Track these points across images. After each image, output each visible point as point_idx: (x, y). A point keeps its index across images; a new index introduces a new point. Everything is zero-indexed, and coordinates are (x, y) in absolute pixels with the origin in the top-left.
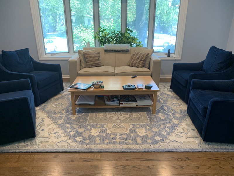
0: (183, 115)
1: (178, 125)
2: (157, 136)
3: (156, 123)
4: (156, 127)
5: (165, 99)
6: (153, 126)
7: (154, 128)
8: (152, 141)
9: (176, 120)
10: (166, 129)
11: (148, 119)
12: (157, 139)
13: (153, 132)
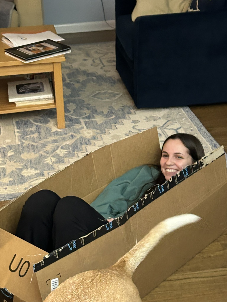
0: (114, 117)
1: (92, 141)
2: (29, 169)
3: (35, 142)
4: (31, 151)
5: (77, 85)
6: (26, 149)
7: (25, 154)
8: (11, 179)
9: (90, 131)
10: (58, 152)
11: (17, 134)
12: (26, 175)
13: (22, 160)
